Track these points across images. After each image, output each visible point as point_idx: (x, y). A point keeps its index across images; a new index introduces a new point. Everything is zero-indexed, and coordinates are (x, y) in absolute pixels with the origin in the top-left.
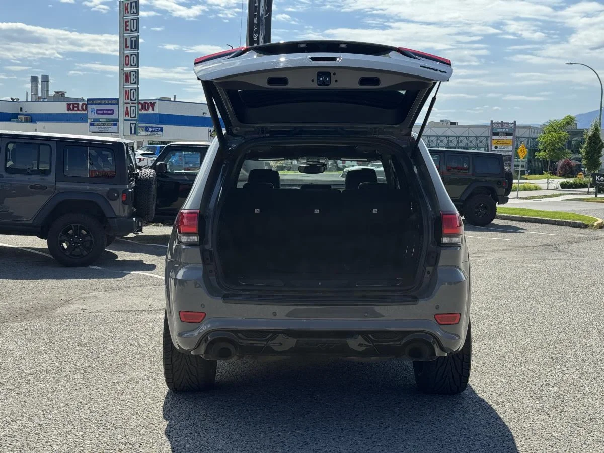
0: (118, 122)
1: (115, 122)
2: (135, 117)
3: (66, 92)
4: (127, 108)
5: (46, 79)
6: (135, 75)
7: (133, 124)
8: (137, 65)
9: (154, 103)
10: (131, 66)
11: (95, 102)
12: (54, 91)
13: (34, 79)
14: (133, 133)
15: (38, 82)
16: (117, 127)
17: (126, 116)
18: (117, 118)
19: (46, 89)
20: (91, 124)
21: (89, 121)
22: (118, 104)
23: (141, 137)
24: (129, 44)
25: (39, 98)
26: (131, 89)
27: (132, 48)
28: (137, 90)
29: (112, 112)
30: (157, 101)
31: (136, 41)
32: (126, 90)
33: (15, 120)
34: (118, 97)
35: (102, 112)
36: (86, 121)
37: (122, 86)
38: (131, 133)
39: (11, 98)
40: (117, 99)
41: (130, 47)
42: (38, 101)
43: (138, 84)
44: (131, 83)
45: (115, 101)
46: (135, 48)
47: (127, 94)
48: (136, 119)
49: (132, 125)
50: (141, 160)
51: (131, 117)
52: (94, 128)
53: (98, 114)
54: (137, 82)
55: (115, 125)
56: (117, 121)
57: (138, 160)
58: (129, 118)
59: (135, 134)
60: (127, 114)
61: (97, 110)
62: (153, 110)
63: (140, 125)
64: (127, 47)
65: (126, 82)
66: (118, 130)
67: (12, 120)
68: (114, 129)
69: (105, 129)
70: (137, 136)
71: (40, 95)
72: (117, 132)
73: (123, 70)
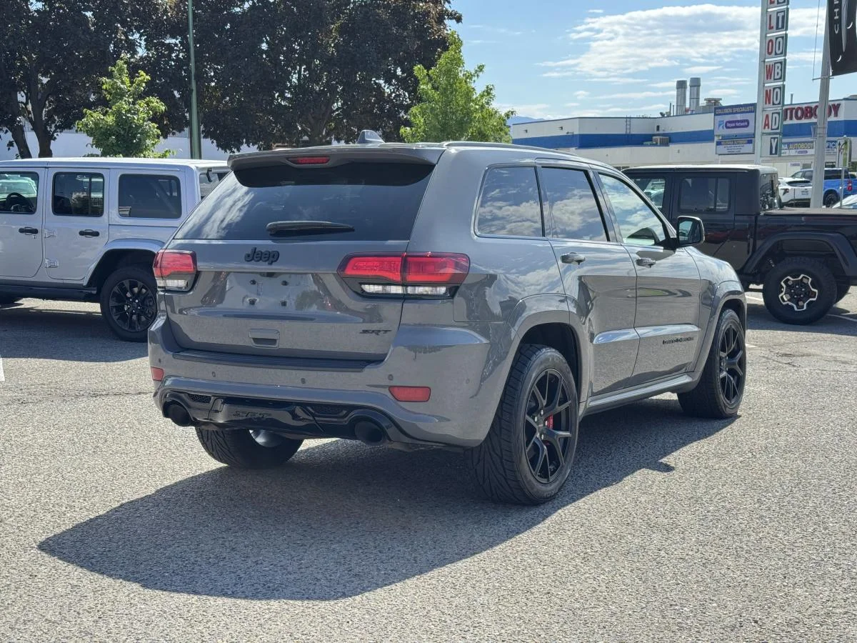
0: (754, 137)
1: (750, 139)
2: (778, 129)
3: (721, 99)
4: (767, 116)
5: (696, 83)
6: (780, 67)
7: (774, 138)
8: (784, 53)
9: (839, 105)
10: (776, 54)
11: (726, 111)
12: (705, 100)
13: (681, 85)
14: (774, 152)
15: (685, 88)
16: (751, 145)
17: (765, 128)
18: (753, 132)
19: (696, 97)
20: (719, 143)
21: (716, 139)
22: (754, 111)
23: (809, 157)
24: (774, 23)
25: (687, 110)
26: (774, 89)
27: (777, 28)
28: (782, 88)
29: (746, 123)
30: (843, 102)
31: (783, 17)
32: (767, 91)
33: (649, 143)
34: (756, 102)
35: (733, 125)
36: (711, 140)
37: (761, 84)
38: (771, 153)
39: (661, 114)
40: (754, 105)
41: (775, 28)
42: (686, 115)
43: (784, 80)
44: (774, 79)
45: (751, 108)
46: (783, 27)
47: (768, 96)
48: (778, 131)
49: (773, 140)
50: (786, 191)
51: (772, 129)
52: (722, 149)
53: (727, 127)
54: (783, 78)
55: (750, 142)
56: (754, 135)
57: (781, 192)
58: (770, 131)
59: (776, 153)
60: (766, 125)
61: (727, 122)
62: (836, 115)
63: (784, 141)
64: (771, 28)
65: (767, 78)
66: (754, 150)
67: (645, 143)
68: (748, 148)
69: (735, 148)
70: (780, 156)
71: (687, 106)
72: (751, 151)
73: (764, 61)
